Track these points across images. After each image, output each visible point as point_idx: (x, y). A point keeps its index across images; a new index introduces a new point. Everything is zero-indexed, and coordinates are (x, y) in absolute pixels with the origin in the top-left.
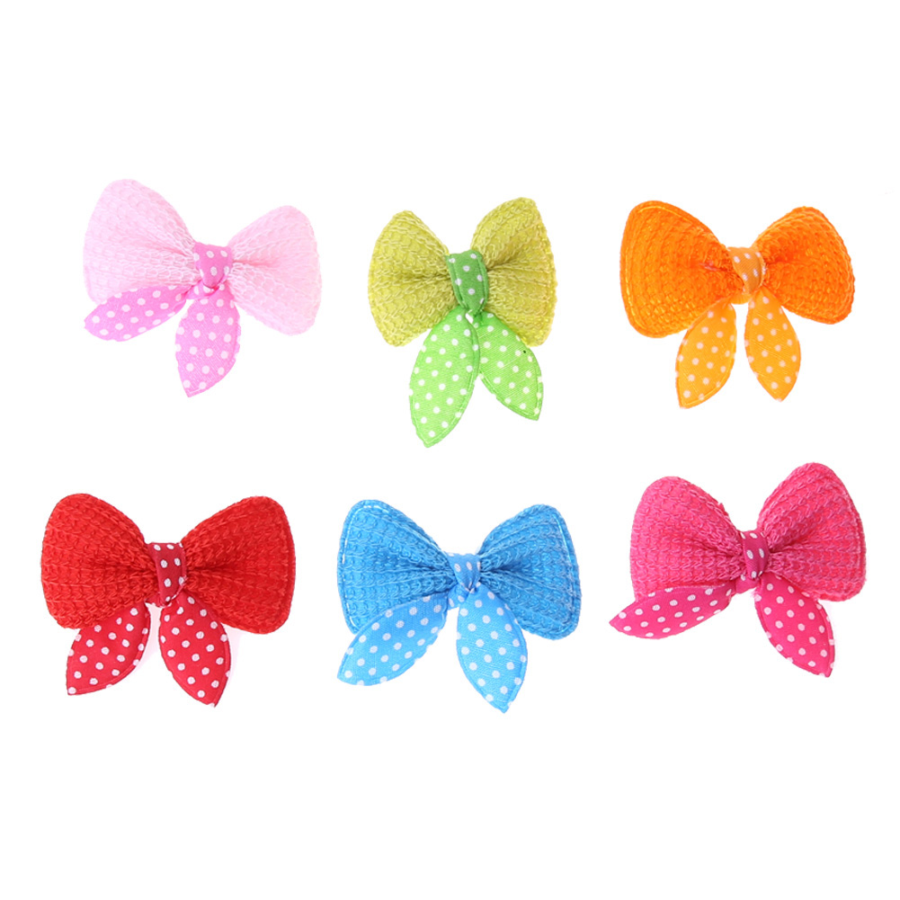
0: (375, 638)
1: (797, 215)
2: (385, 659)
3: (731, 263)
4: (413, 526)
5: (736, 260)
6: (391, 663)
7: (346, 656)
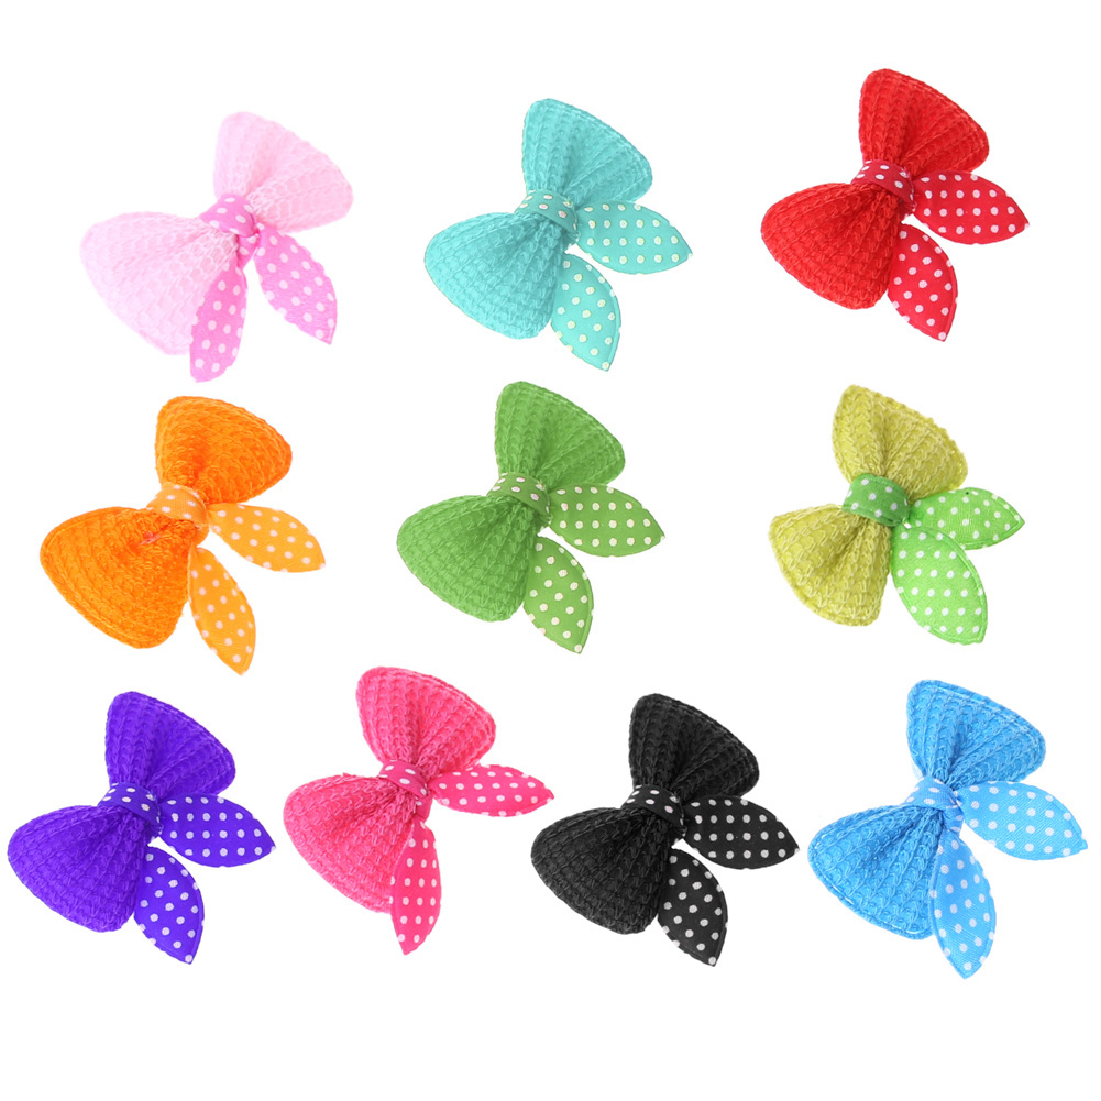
0: (949, 920)
1: (166, 421)
2: (973, 923)
3: (165, 517)
4: (861, 816)
5: (166, 510)
6: (980, 920)
7: (950, 958)
